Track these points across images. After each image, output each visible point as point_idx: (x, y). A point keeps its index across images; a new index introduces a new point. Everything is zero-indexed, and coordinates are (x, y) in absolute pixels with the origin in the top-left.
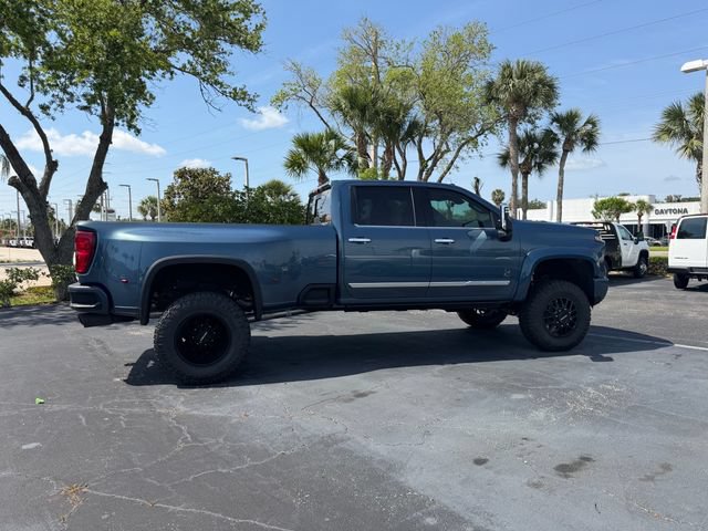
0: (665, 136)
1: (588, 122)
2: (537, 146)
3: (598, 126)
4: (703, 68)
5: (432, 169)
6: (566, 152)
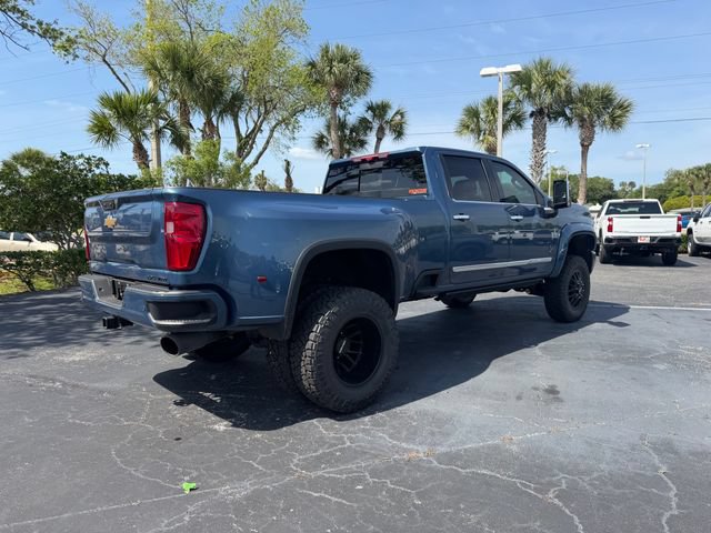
0: (465, 131)
1: (397, 113)
2: (348, 132)
3: (406, 118)
4: (497, 75)
5: (252, 148)
6: (379, 140)
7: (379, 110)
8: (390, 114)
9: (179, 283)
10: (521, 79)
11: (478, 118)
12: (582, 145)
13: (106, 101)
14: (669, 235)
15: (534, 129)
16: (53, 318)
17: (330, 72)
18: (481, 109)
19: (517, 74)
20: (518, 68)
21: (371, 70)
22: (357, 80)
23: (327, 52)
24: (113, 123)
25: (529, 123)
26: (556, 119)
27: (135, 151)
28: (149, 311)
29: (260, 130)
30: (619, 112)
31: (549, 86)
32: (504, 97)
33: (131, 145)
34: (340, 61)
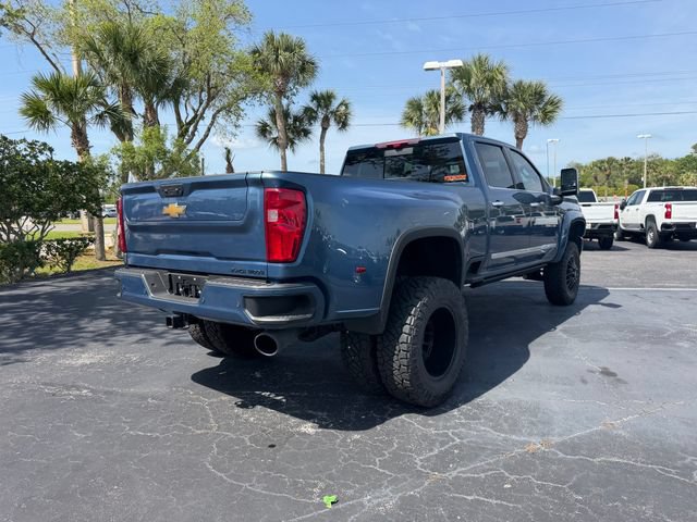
0: (409, 124)
1: (341, 104)
2: (290, 121)
3: (351, 108)
4: (439, 69)
5: (193, 134)
6: (324, 129)
7: (323, 100)
8: (335, 104)
9: (280, 275)
10: (461, 74)
11: (420, 110)
12: (517, 138)
13: (40, 83)
14: (608, 221)
15: (473, 122)
16: (23, 317)
17: (276, 60)
18: (423, 103)
19: (458, 69)
20: (458, 63)
21: (316, 60)
22: (303, 70)
23: (273, 39)
24: (50, 106)
25: (468, 116)
26: (493, 114)
27: (73, 137)
28: (245, 307)
29: (202, 117)
30: (550, 108)
31: (488, 81)
32: (446, 90)
33: (69, 131)
34: (286, 50)
